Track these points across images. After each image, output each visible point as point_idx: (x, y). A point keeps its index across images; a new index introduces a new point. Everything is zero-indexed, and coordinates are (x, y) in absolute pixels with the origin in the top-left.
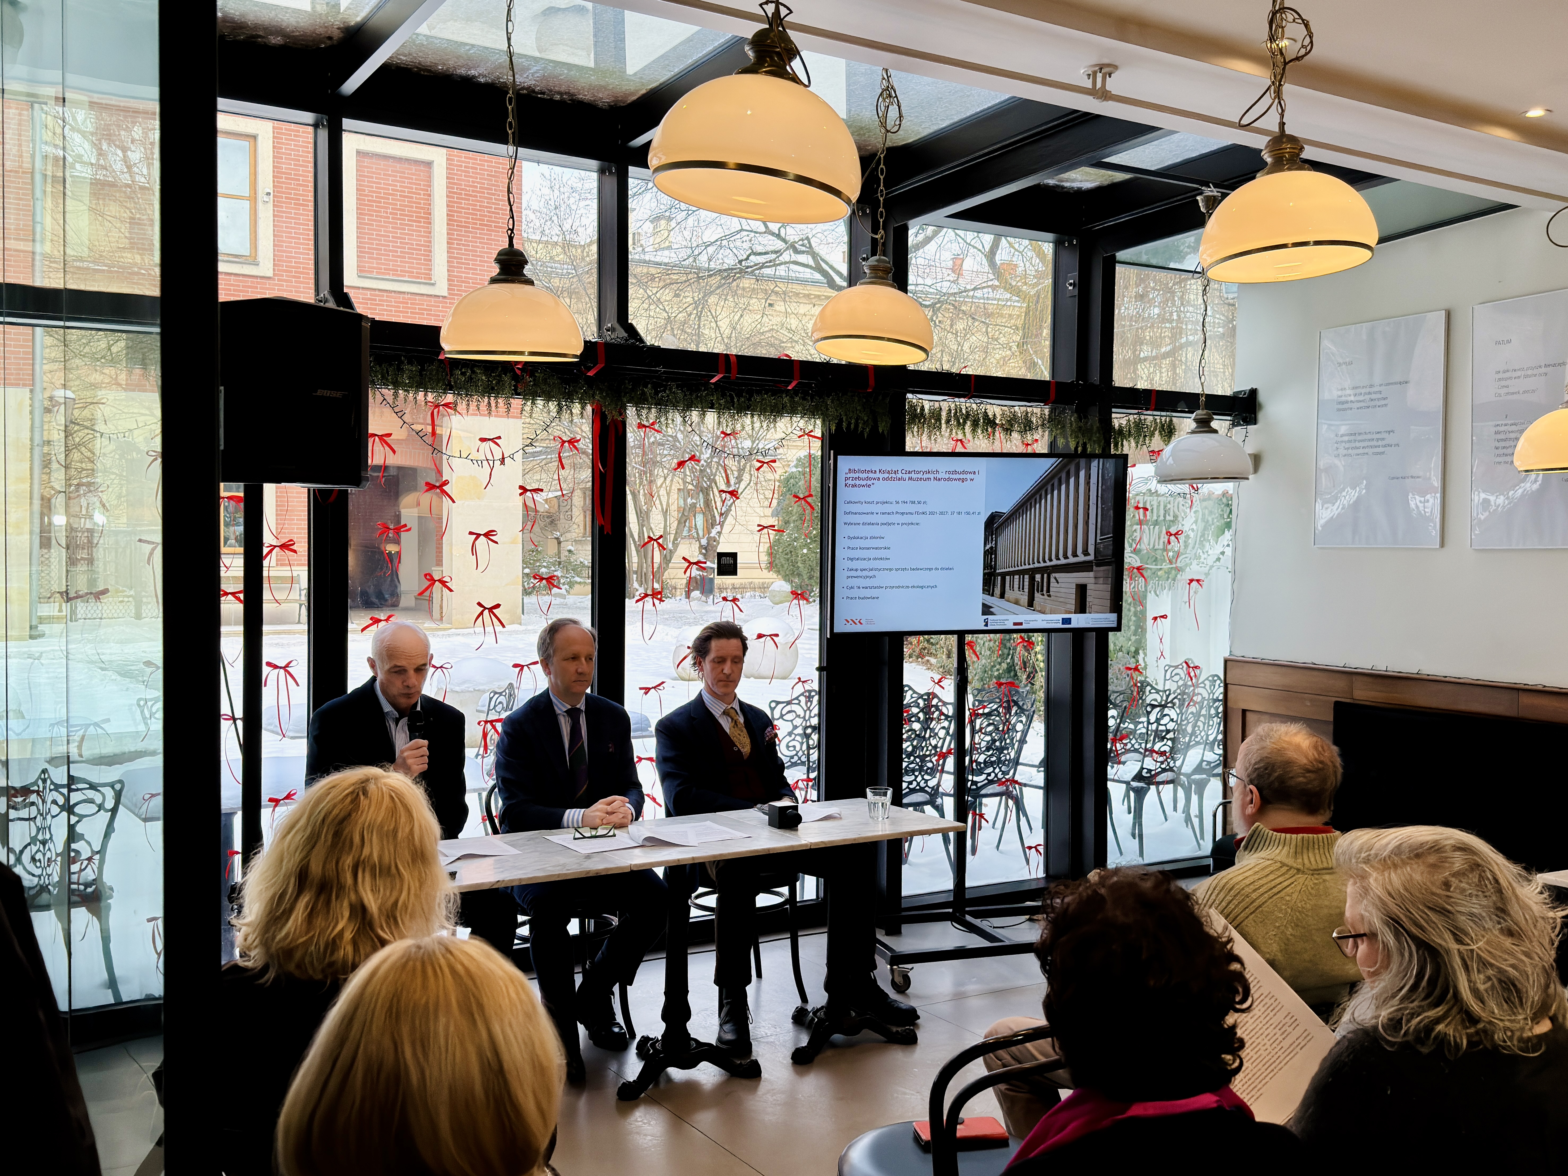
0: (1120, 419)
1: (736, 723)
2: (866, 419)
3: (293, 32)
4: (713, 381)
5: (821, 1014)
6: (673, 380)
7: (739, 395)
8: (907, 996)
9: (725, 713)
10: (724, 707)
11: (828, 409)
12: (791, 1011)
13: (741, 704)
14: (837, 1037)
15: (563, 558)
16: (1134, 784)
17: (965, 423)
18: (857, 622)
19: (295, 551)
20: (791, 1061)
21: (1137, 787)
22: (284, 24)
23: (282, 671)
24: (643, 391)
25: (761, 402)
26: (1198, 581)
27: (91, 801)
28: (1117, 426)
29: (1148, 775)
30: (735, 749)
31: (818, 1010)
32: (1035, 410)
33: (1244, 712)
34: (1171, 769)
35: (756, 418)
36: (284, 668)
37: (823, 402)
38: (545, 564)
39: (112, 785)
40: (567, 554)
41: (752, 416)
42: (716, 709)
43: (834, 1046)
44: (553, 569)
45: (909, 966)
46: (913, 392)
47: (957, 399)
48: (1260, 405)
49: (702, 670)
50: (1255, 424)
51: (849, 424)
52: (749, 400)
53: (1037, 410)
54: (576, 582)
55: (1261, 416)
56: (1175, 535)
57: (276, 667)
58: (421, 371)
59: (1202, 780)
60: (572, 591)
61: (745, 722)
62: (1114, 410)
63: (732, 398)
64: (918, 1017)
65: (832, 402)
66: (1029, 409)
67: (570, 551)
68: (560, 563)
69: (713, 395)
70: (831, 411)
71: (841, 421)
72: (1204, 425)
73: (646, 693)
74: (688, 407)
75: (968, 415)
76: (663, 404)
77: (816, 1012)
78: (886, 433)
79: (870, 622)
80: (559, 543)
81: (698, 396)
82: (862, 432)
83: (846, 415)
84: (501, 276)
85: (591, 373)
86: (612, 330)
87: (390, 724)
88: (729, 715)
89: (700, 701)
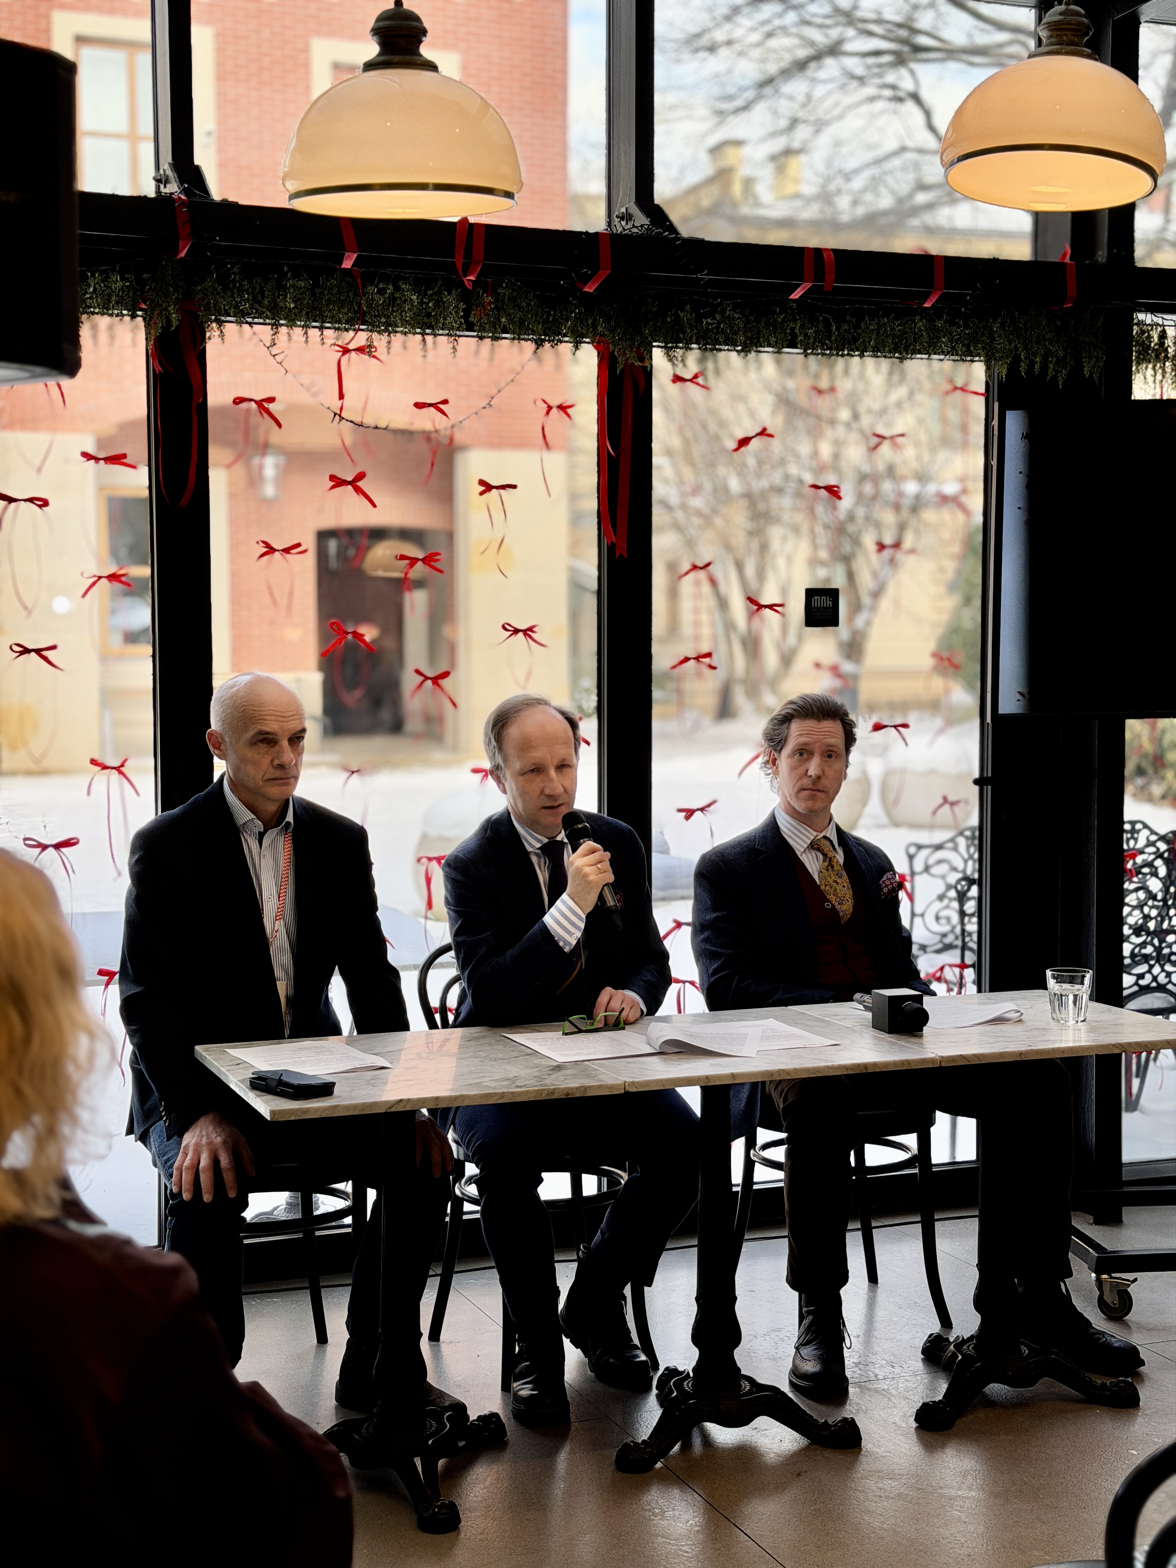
1: (829, 861)
2: (1061, 354)
4: (796, 295)
5: (969, 1349)
6: (727, 295)
7: (839, 322)
8: (1127, 1325)
9: (814, 846)
10: (811, 835)
11: (993, 339)
12: (921, 1340)
13: (840, 832)
14: (995, 1389)
20: (915, 1425)
24: (677, 315)
25: (878, 330)
30: (826, 905)
31: (964, 1342)
42: (797, 837)
43: (990, 1403)
45: (1130, 1276)
46: (1146, 310)
49: (776, 773)
51: (1032, 363)
52: (857, 326)
58: (312, 289)
61: (845, 864)
64: (1143, 1363)
65: (1002, 326)
69: (795, 320)
70: (1000, 343)
71: (1017, 360)
73: (687, 818)
77: (961, 1344)
78: (1096, 377)
81: (768, 324)
82: (1054, 378)
83: (1026, 348)
84: (382, 58)
85: (589, 289)
86: (627, 217)
87: (250, 843)
88: (819, 849)
89: (772, 826)
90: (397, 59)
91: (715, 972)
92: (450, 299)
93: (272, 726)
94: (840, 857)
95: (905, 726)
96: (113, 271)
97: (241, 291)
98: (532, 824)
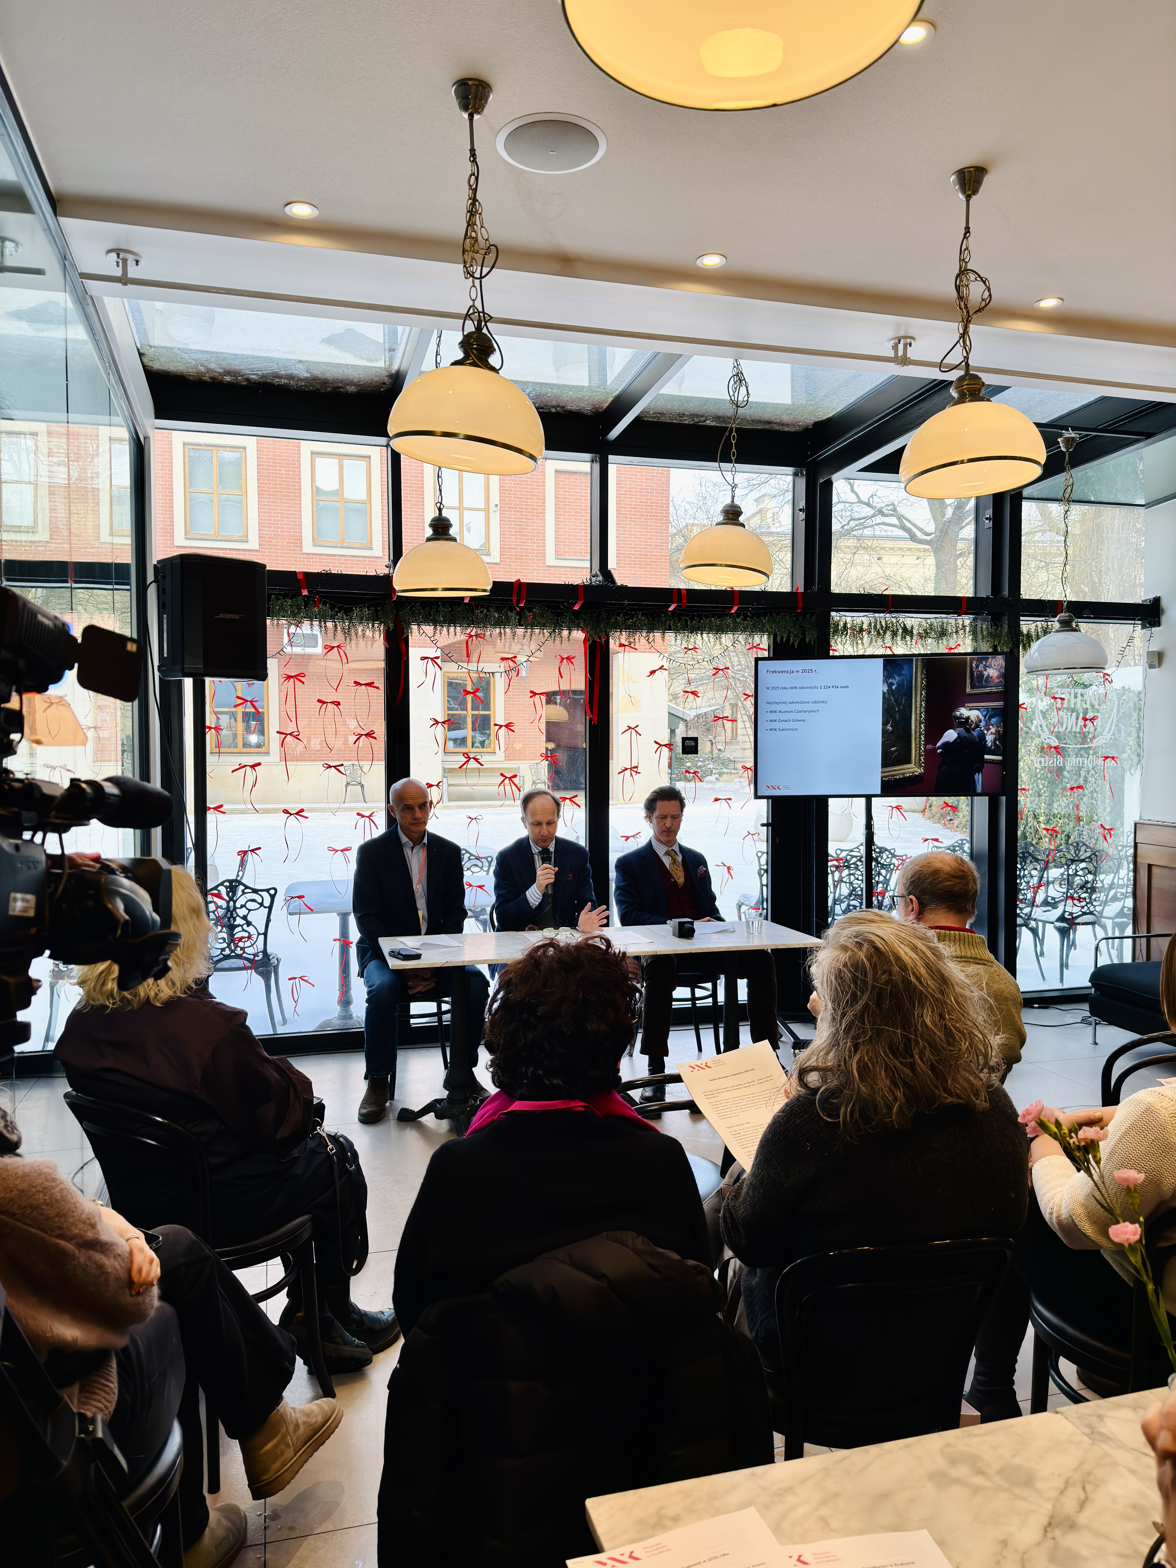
0: (1027, 625)
1: (674, 861)
2: (796, 633)
3: (359, 382)
4: (671, 609)
6: (640, 610)
7: (692, 619)
9: (667, 853)
10: (665, 849)
13: (681, 847)
15: (715, 755)
16: (1058, 924)
17: (885, 633)
18: (776, 788)
19: (375, 738)
21: (1060, 927)
22: (351, 378)
23: (367, 819)
24: (616, 619)
25: (709, 623)
26: (1113, 758)
27: (253, 900)
28: (1025, 632)
29: (1070, 917)
30: (672, 880)
32: (950, 621)
33: (1150, 866)
34: (1091, 913)
35: (705, 635)
36: (368, 817)
37: (760, 621)
38: (701, 759)
39: (268, 891)
40: (717, 751)
41: (702, 634)
42: (660, 850)
44: (707, 762)
46: (837, 611)
47: (877, 615)
48: (1163, 610)
49: (651, 822)
50: (1159, 626)
51: (782, 637)
52: (699, 622)
53: (952, 621)
54: (724, 773)
55: (1164, 619)
56: (1090, 720)
57: (363, 816)
58: (451, 612)
59: (1123, 923)
60: (721, 779)
61: (682, 861)
62: (1022, 618)
63: (686, 621)
65: (768, 621)
66: (945, 620)
67: (720, 750)
68: (712, 758)
69: (670, 620)
71: (777, 635)
72: (1067, 625)
73: (626, 840)
74: (651, 629)
75: (887, 628)
76: (634, 628)
78: (812, 643)
79: (787, 787)
80: (712, 744)
81: (659, 621)
82: (793, 643)
83: (779, 631)
84: (433, 537)
85: (576, 608)
86: (595, 576)
87: (407, 851)
88: (669, 855)
89: (650, 844)
90: (438, 537)
91: (624, 909)
92: (512, 615)
93: (411, 802)
94: (680, 858)
95: (730, 799)
96: (364, 606)
97: (420, 614)
98: (536, 843)
